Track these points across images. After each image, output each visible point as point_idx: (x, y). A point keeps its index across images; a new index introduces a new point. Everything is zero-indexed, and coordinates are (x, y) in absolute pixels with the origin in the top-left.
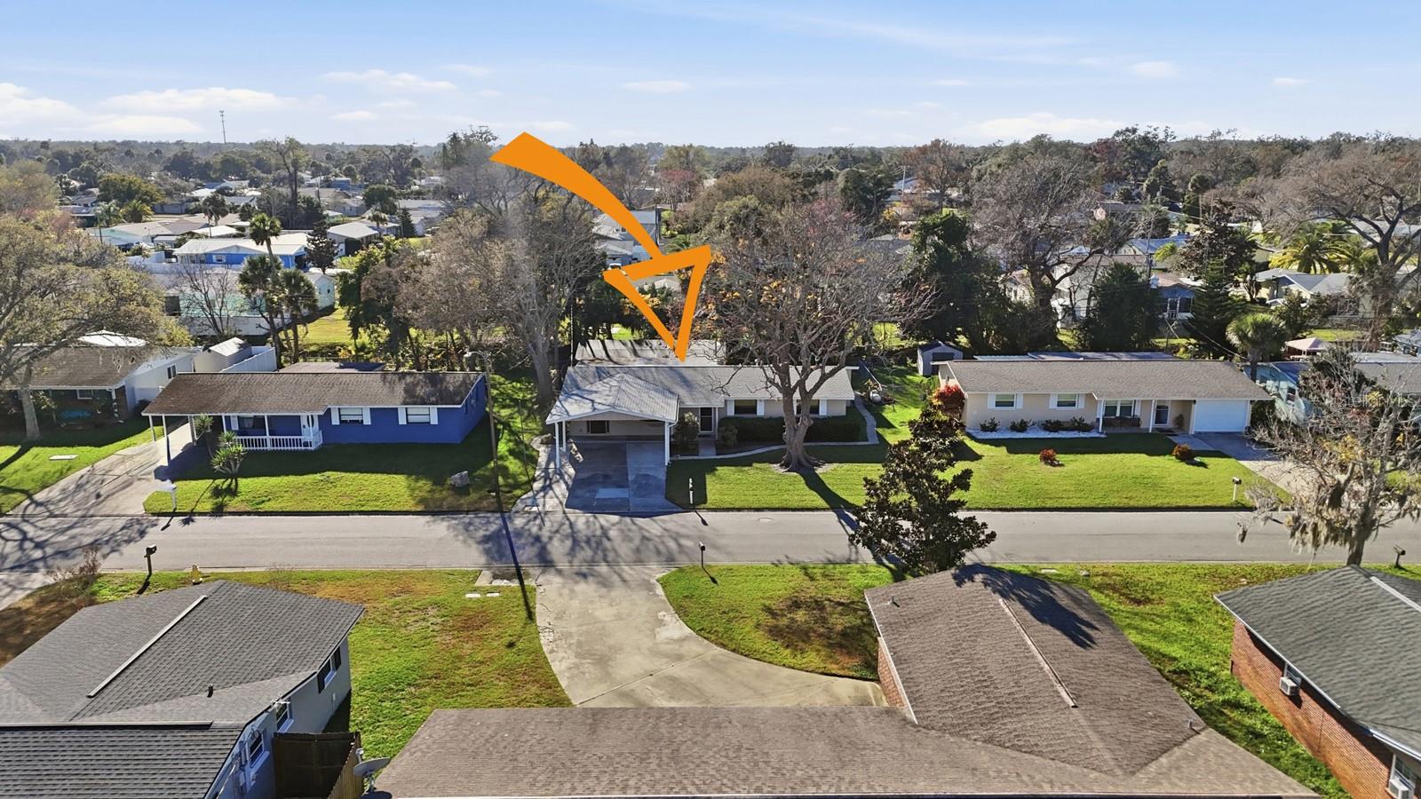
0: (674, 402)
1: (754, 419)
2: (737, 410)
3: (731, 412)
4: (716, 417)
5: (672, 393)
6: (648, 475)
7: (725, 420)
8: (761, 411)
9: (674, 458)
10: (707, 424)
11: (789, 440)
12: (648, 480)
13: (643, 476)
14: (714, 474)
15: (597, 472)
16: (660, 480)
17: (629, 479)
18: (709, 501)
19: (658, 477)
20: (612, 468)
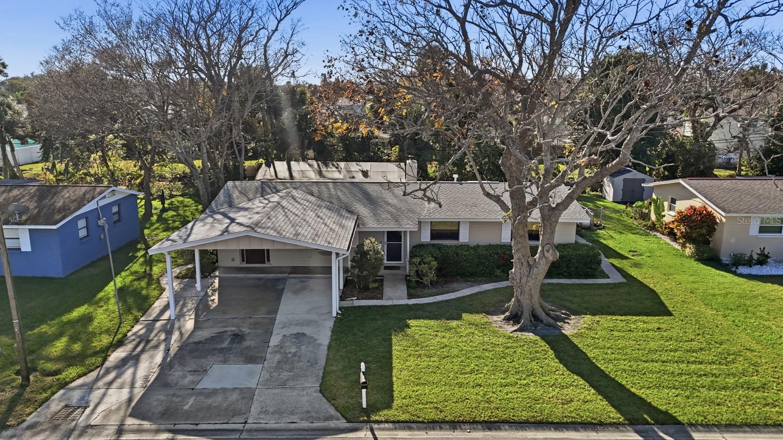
0: (351, 224)
1: (457, 247)
2: (435, 235)
3: (426, 237)
4: (407, 245)
5: (351, 212)
6: (304, 334)
7: (418, 249)
8: (464, 237)
10: (394, 253)
11: (520, 281)
12: (301, 346)
13: (294, 338)
14: (403, 333)
15: (226, 329)
16: (320, 345)
17: (270, 344)
18: (395, 401)
19: (317, 340)
20: (252, 321)
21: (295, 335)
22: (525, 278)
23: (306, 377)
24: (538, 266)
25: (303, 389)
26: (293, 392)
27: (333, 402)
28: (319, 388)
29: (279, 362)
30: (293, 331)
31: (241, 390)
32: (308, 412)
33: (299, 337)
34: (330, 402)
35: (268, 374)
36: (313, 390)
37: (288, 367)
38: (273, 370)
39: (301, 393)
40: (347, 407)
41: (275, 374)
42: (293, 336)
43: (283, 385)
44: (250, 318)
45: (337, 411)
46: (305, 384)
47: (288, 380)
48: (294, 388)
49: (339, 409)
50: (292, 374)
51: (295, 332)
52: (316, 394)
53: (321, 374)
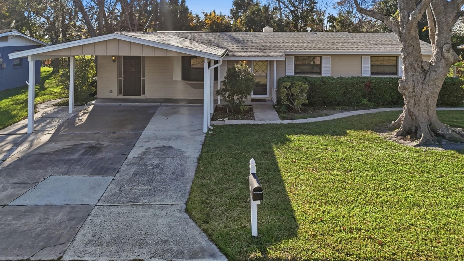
1: (320, 80)
3: (290, 71)
4: (274, 77)
6: (170, 148)
8: (327, 70)
9: (216, 123)
11: (414, 89)
12: (165, 158)
13: (158, 150)
14: (286, 147)
15: (83, 142)
16: (188, 157)
17: (130, 156)
18: (301, 227)
19: (186, 152)
20: (114, 135)
21: (160, 147)
22: (420, 86)
23: (167, 191)
24: (436, 69)
25: (162, 207)
26: (146, 211)
27: (205, 226)
28: (184, 207)
29: (135, 174)
30: (159, 145)
31: (73, 207)
32: (165, 242)
33: (165, 150)
34: (200, 226)
35: (118, 188)
36: (176, 209)
37: (146, 179)
38: (125, 183)
39: (158, 212)
40: (228, 234)
41: (127, 188)
42: (158, 149)
43: (134, 202)
44: (114, 133)
45: (212, 240)
46: (166, 200)
47: (142, 195)
48: (149, 206)
49: (214, 237)
50: (149, 188)
51: (161, 145)
52: (179, 215)
53: (188, 188)
